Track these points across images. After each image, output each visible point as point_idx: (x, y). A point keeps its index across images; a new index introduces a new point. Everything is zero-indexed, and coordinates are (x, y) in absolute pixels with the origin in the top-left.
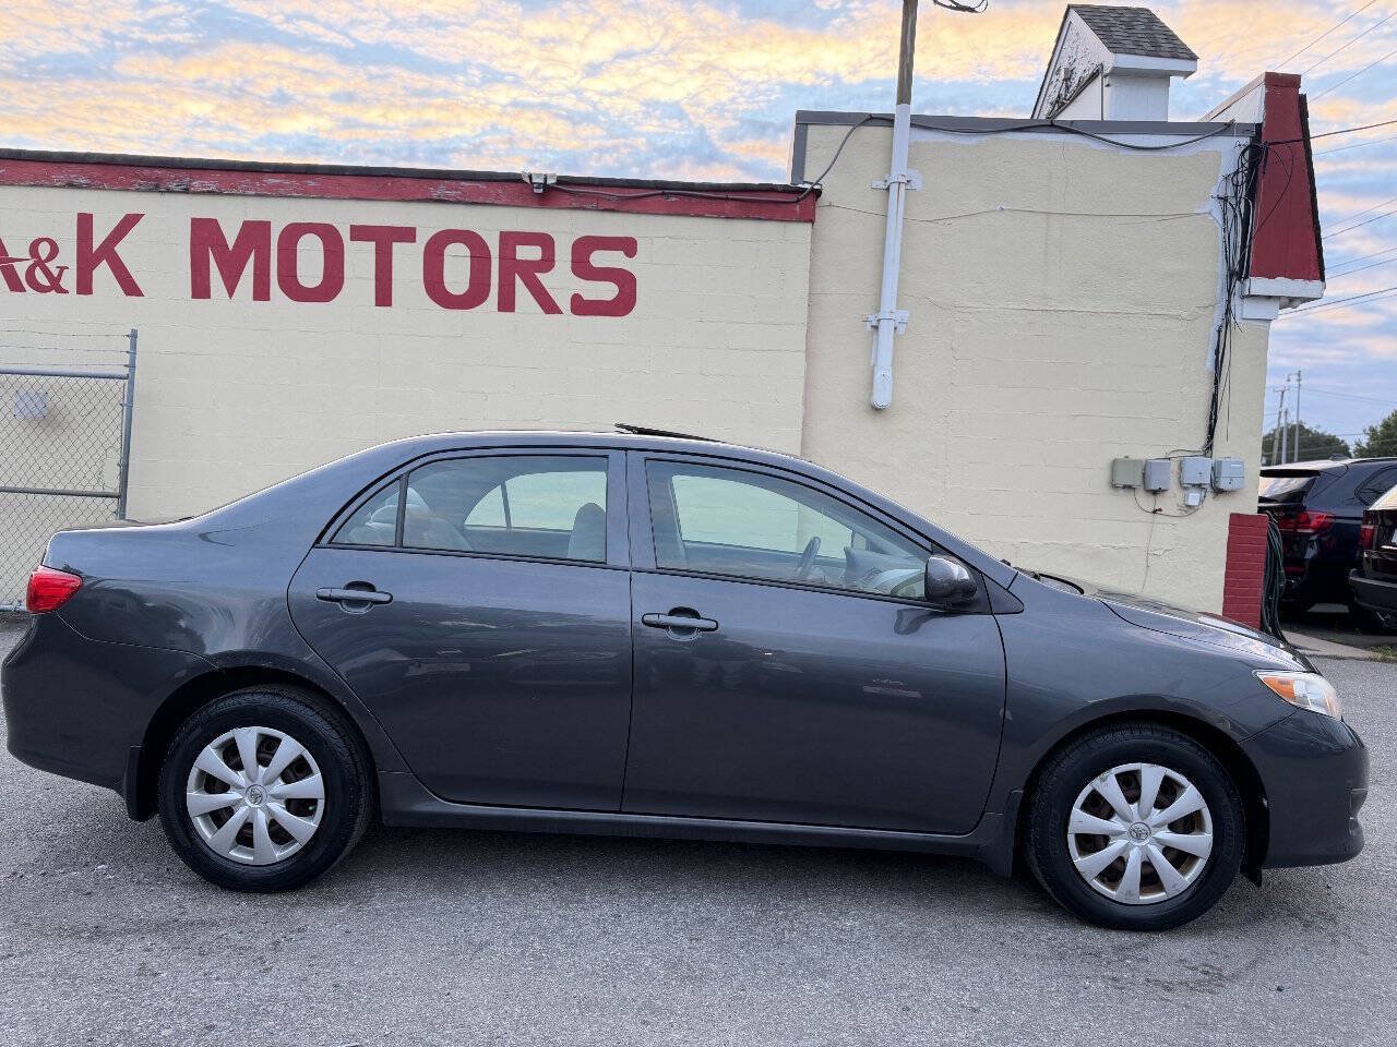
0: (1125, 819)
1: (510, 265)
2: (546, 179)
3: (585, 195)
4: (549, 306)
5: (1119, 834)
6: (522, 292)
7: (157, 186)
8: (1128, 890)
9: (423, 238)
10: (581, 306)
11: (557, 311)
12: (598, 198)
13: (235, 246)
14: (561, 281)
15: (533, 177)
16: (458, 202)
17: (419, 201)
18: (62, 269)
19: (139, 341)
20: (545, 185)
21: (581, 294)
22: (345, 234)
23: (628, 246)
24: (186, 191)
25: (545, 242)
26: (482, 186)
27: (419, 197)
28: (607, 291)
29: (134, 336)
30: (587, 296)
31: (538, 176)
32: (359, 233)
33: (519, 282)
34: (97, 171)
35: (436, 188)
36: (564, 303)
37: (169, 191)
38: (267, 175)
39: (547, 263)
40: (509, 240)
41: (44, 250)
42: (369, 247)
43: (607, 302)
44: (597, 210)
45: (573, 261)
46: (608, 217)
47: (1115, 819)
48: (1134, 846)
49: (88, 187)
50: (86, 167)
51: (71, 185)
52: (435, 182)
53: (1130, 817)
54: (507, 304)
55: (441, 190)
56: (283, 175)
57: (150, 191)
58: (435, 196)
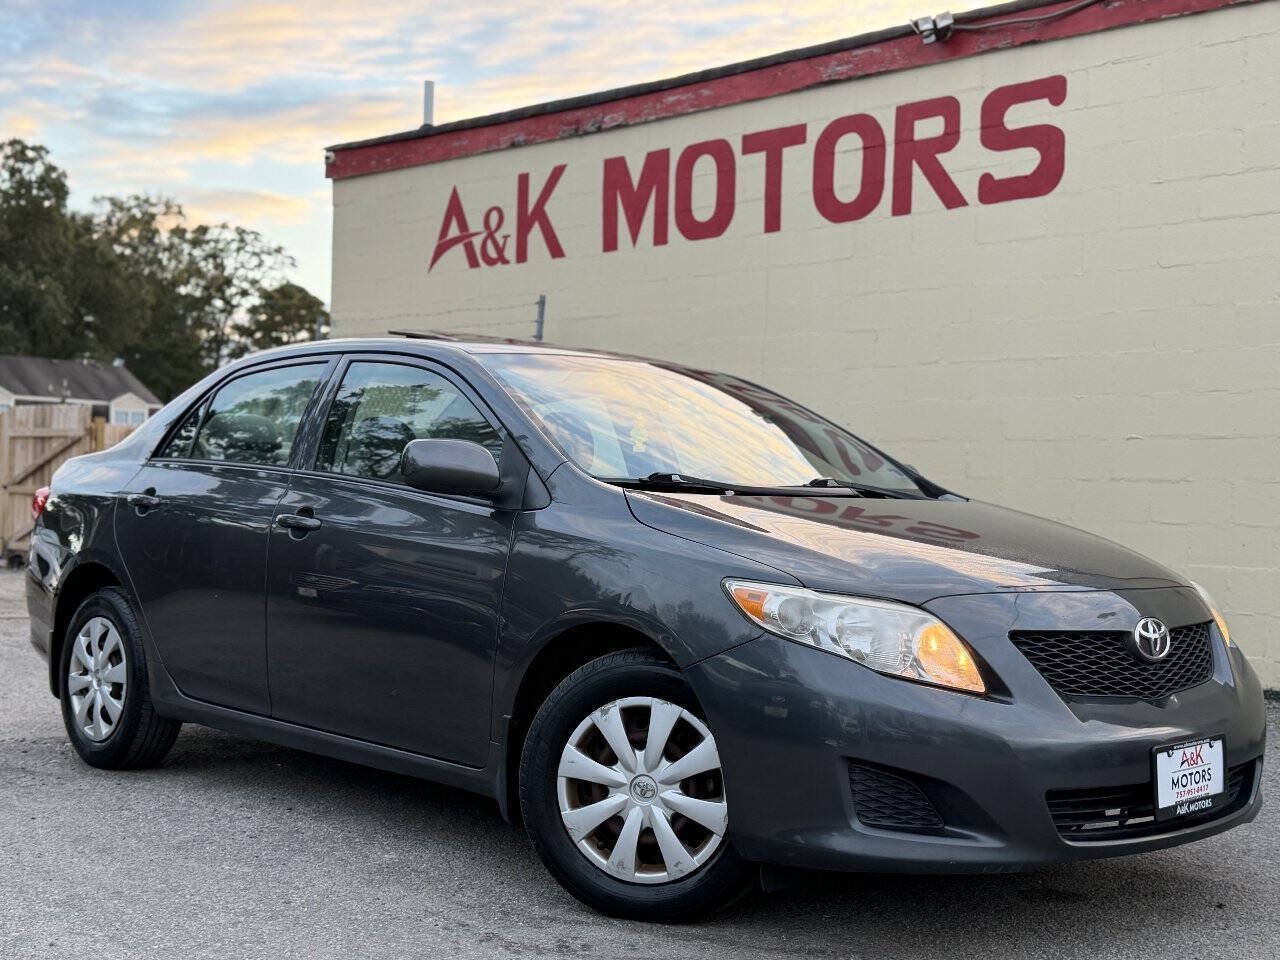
0: (628, 768)
1: (909, 149)
2: (934, 22)
3: (1000, 30)
4: (951, 197)
5: (619, 785)
6: (920, 182)
7: (577, 130)
8: (621, 862)
9: (813, 135)
10: (993, 190)
11: (964, 203)
12: (1014, 29)
13: (640, 184)
14: (967, 162)
15: (920, 23)
16: (850, 79)
17: (808, 88)
18: (506, 237)
19: (547, 307)
20: (936, 31)
21: (992, 173)
22: (737, 147)
23: (1053, 89)
24: (599, 130)
25: (948, 108)
26: (876, 50)
27: (808, 81)
28: (1024, 161)
29: (542, 303)
30: (999, 175)
31: (926, 20)
32: (751, 143)
33: (916, 170)
34: (532, 125)
35: (827, 67)
36: (969, 188)
37: (587, 133)
38: (666, 93)
39: (950, 139)
40: (908, 114)
41: (494, 218)
42: (760, 158)
43: (1026, 177)
44: (1014, 46)
45: (983, 128)
46: (1029, 53)
47: (618, 766)
48: (635, 805)
49: (527, 143)
50: (525, 122)
51: (514, 145)
52: (826, 58)
53: (633, 766)
54: (902, 206)
55: (834, 67)
56: (680, 90)
57: (571, 136)
58: (825, 77)
